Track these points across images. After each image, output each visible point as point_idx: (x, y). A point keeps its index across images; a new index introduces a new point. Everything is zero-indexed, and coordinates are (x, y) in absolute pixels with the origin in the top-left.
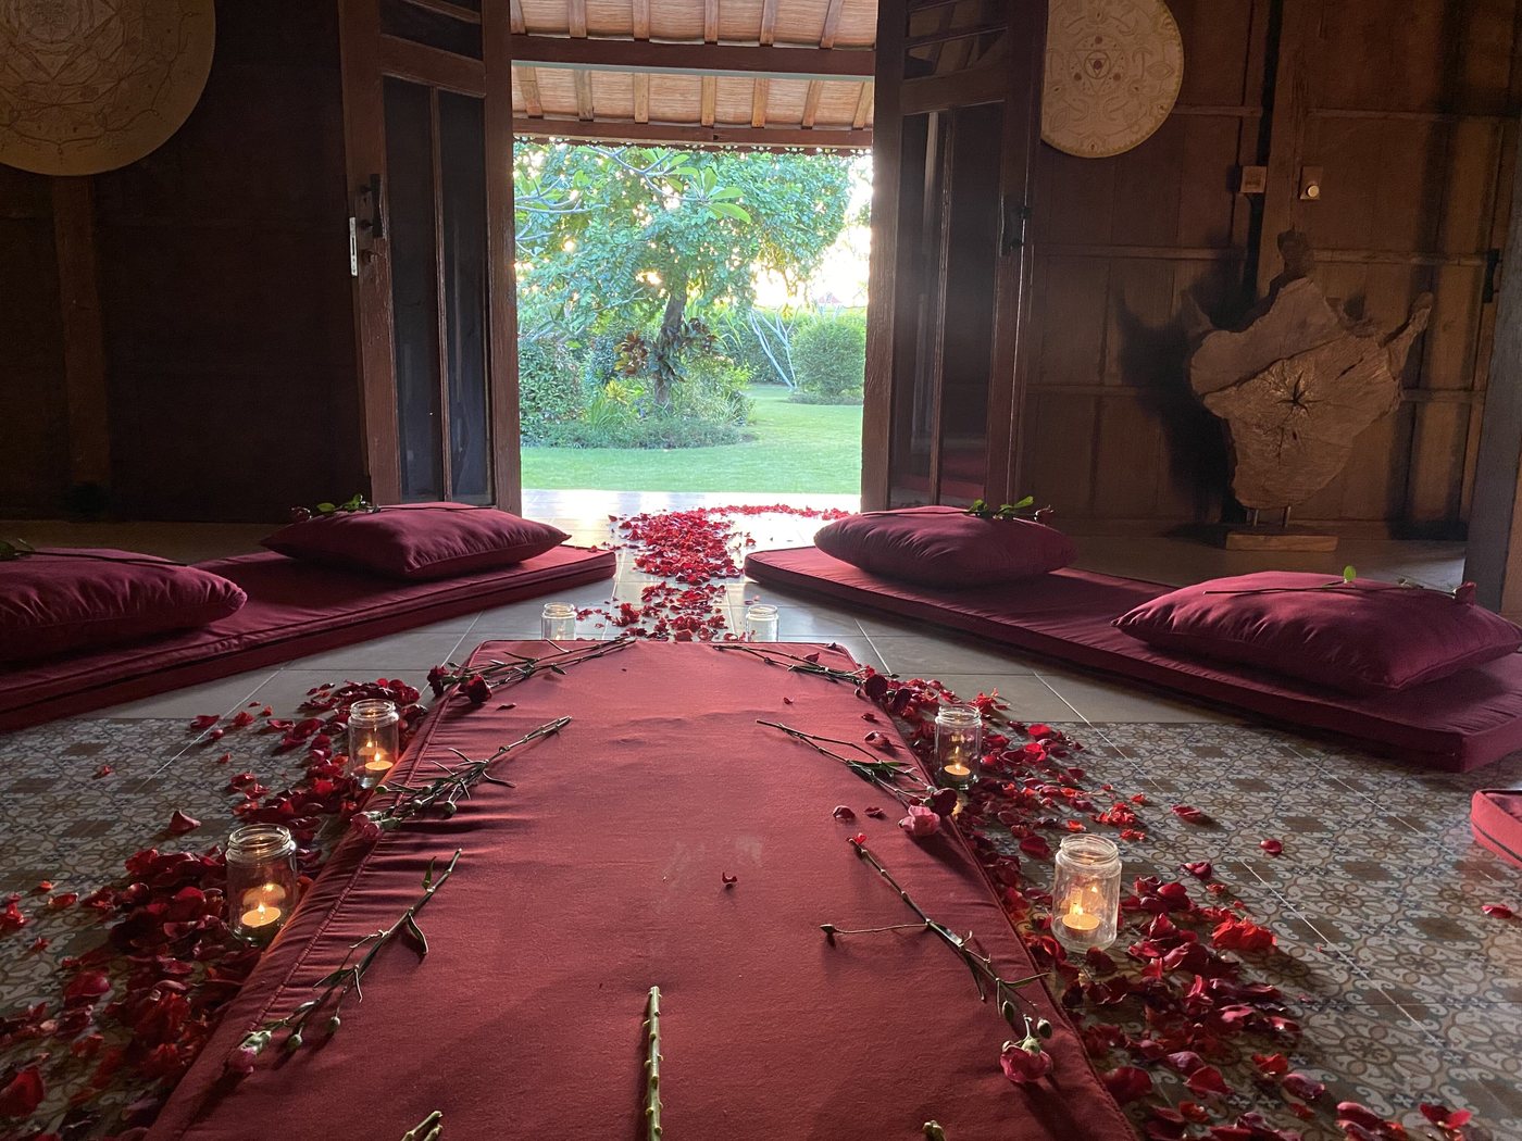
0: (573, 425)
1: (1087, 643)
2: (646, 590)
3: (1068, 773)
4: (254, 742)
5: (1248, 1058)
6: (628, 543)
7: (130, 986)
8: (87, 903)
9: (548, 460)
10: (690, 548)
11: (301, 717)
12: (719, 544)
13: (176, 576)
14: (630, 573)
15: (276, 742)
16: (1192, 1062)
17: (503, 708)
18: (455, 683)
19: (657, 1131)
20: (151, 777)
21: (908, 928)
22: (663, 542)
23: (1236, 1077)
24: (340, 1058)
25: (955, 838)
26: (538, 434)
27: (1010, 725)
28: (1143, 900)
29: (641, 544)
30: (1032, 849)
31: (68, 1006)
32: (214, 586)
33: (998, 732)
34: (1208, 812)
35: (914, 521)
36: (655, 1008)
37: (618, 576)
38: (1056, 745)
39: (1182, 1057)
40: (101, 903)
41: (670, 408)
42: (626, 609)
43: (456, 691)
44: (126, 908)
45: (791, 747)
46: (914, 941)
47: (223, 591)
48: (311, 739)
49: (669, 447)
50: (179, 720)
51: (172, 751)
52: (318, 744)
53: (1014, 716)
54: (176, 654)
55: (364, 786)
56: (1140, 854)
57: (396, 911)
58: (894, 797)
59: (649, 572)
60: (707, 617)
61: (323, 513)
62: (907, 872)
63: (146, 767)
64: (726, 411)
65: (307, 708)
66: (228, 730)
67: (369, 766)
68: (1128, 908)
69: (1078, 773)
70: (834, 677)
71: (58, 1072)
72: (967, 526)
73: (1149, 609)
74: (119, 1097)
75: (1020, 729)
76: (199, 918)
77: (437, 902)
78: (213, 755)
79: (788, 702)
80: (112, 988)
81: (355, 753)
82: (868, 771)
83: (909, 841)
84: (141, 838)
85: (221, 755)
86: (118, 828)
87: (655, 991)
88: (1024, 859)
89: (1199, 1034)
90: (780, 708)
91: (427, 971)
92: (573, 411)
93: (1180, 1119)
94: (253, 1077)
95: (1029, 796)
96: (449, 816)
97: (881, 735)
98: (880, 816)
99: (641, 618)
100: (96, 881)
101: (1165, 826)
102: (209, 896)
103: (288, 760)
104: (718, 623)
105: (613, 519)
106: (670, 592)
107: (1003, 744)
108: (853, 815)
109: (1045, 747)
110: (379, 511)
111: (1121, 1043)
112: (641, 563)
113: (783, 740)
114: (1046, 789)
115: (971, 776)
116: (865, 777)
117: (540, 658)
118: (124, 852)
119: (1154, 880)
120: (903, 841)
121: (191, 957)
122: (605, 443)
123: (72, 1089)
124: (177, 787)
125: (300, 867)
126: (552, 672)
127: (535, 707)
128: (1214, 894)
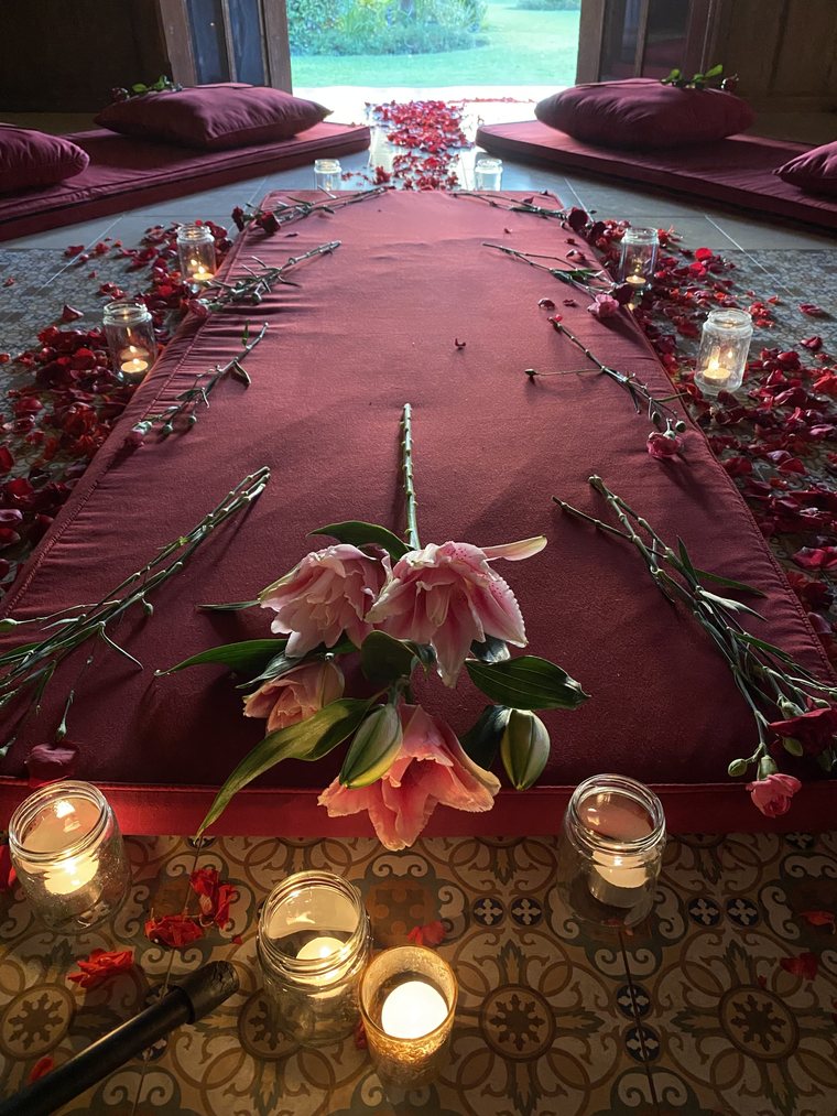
0: (332, 34)
1: (752, 189)
2: (396, 158)
3: (721, 284)
4: (111, 264)
5: (824, 456)
6: (380, 123)
7: (56, 406)
8: (17, 361)
9: (313, 66)
10: (431, 126)
11: (143, 248)
12: (454, 123)
13: (33, 138)
14: (383, 146)
15: (126, 265)
16: (783, 457)
17: (290, 236)
18: (252, 219)
19: (410, 477)
20: (43, 286)
21: (589, 373)
22: (408, 122)
23: (813, 466)
24: (198, 439)
25: (630, 319)
26: (303, 44)
27: (680, 251)
28: (765, 363)
29: (390, 124)
30: (687, 331)
31: (18, 416)
32: (62, 147)
33: (669, 256)
34: (827, 310)
35: (618, 91)
36: (408, 415)
37: (372, 148)
38: (714, 265)
39: (776, 454)
40: (26, 360)
41: (414, 15)
42: (380, 172)
43: (253, 225)
44: (43, 363)
45: (508, 262)
46: (593, 380)
47: (70, 152)
48: (152, 262)
49: (414, 52)
50: (55, 250)
51: (55, 269)
52: (157, 264)
53: (685, 247)
54: (44, 202)
55: (194, 291)
56: (768, 336)
57: (225, 360)
58: (585, 293)
59: (398, 145)
60: (444, 178)
61: (138, 93)
62: (591, 339)
63: (39, 280)
64: (463, 17)
65: (146, 242)
66: (92, 256)
67: (196, 276)
68: (753, 368)
69: (729, 284)
70: (544, 214)
71: (21, 452)
72: (664, 94)
73: (806, 159)
74: (62, 465)
75: (688, 254)
76: (93, 368)
77: (253, 355)
78: (83, 272)
79: (507, 232)
80: (44, 408)
81: (186, 269)
82: (567, 276)
83: (595, 321)
84: (45, 323)
85: (90, 273)
86: (28, 317)
87: (407, 406)
88: (679, 338)
89: (792, 440)
90: (501, 236)
91: (250, 395)
92: (331, 20)
93: (769, 487)
94: (143, 447)
95: (689, 299)
96: (257, 304)
97: (579, 253)
98: (574, 305)
99: (392, 179)
100: (19, 348)
101: (791, 318)
102: (97, 355)
103: (138, 276)
104: (453, 181)
105: (368, 105)
106: (414, 159)
107: (673, 264)
108: (553, 305)
109: (706, 266)
110: (180, 90)
111: (734, 446)
112: (391, 138)
113: (503, 258)
114: (702, 293)
115: (646, 284)
116: (564, 280)
117: (314, 203)
118: (35, 331)
119: (776, 351)
120: (588, 319)
121: (92, 391)
122: (359, 51)
123: (31, 461)
124: (63, 292)
125: (156, 340)
126: (325, 212)
127: (312, 236)
128: (820, 361)
